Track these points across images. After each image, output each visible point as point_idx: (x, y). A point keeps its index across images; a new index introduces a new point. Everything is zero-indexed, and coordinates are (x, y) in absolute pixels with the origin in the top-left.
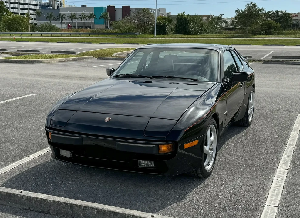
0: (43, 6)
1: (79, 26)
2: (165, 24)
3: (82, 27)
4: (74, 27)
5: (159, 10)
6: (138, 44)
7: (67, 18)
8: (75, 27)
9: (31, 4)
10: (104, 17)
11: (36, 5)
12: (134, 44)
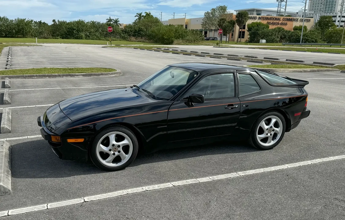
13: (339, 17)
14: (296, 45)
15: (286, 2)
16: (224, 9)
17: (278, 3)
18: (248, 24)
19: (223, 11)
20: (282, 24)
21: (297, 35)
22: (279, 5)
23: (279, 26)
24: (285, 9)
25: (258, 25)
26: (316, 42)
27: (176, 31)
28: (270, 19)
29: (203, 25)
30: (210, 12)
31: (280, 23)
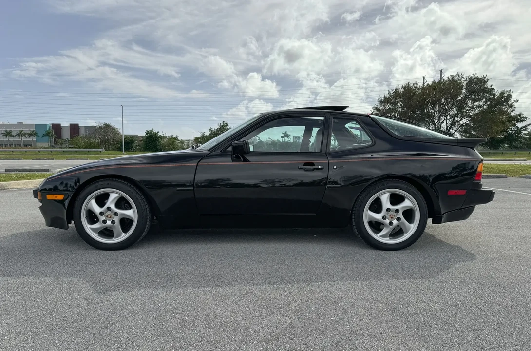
1: (16, 144)
3: (20, 145)
10: (48, 134)
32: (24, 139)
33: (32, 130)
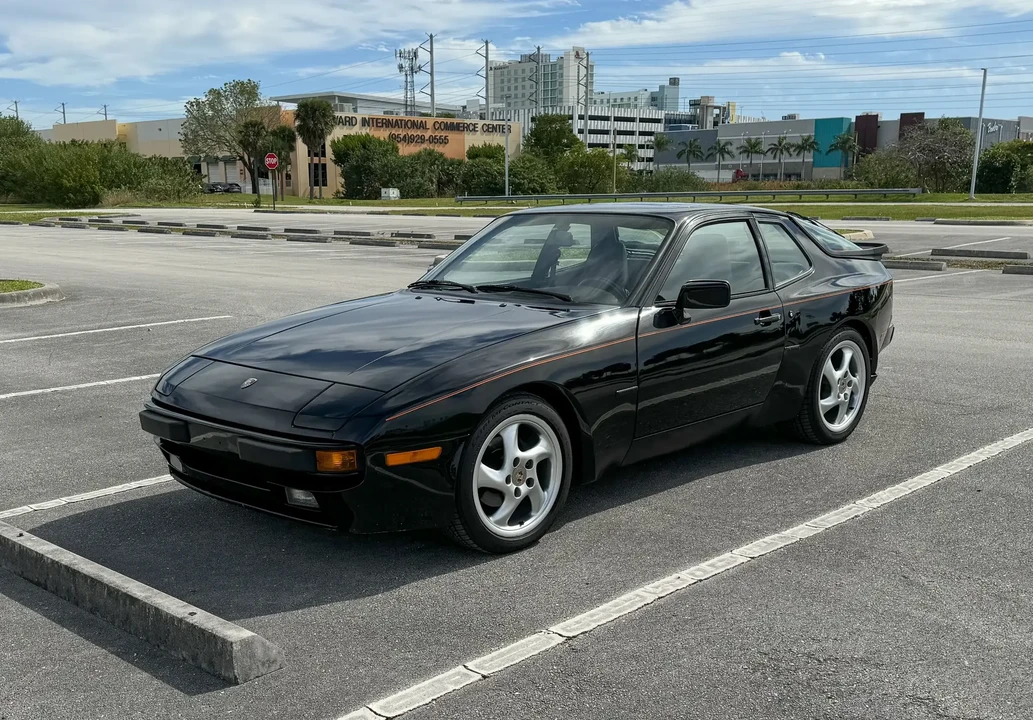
0: (675, 121)
1: (768, 172)
2: (1010, 161)
3: (776, 175)
4: (753, 176)
5: (1018, 124)
6: (888, 220)
7: (736, 152)
8: (756, 177)
9: (642, 120)
10: (843, 145)
11: (658, 121)
12: (874, 219)
13: (581, 117)
14: (497, 202)
15: (432, 74)
16: (250, 93)
17: (404, 78)
18: (333, 142)
19: (249, 99)
20: (432, 140)
21: (486, 172)
22: (406, 82)
23: (424, 146)
24: (432, 95)
25: (365, 143)
26: (542, 191)
27: (104, 160)
28: (397, 124)
29: (189, 141)
30: (204, 99)
31: (427, 138)
32: (786, 159)
33: (806, 135)
